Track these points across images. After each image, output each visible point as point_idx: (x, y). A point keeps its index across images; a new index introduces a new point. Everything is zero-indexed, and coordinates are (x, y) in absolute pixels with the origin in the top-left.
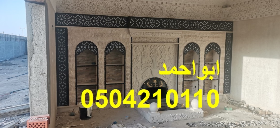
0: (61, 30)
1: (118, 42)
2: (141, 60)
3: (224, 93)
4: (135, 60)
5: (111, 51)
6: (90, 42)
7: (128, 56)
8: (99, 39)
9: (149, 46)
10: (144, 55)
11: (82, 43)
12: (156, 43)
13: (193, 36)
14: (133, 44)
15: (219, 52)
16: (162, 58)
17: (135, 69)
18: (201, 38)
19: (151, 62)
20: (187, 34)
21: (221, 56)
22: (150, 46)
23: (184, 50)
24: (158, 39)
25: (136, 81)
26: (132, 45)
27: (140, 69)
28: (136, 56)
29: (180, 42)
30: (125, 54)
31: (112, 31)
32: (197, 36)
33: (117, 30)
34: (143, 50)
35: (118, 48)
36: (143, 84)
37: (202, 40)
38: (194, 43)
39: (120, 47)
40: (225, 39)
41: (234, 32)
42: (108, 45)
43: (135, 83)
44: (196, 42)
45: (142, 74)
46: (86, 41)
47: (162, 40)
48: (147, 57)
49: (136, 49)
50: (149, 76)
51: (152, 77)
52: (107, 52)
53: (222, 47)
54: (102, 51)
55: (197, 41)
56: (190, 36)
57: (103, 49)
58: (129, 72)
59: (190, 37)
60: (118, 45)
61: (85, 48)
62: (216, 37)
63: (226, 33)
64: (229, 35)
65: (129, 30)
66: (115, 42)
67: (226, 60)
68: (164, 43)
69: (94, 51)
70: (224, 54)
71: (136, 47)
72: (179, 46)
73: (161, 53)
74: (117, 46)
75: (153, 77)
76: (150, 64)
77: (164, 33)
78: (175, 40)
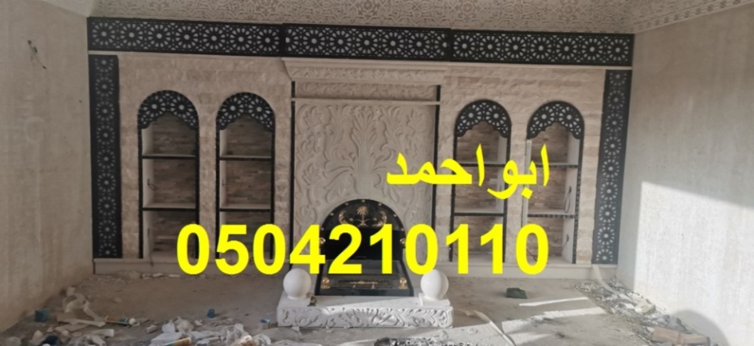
0: (104, 62)
1: (254, 96)
2: (322, 149)
3: (594, 261)
4: (307, 148)
5: (233, 120)
6: (175, 94)
7: (283, 135)
8: (201, 87)
9: (349, 109)
10: (332, 133)
11: (154, 95)
12: (367, 99)
13: (488, 81)
14: (298, 102)
15: (577, 131)
16: (387, 143)
17: (304, 171)
18: (515, 85)
19: (353, 156)
20: (467, 74)
21: (586, 145)
22: (351, 107)
23: (458, 121)
24: (374, 89)
25: (308, 206)
26: (293, 103)
27: (320, 174)
28: (309, 137)
29: (443, 97)
30: (272, 130)
31: (236, 65)
32: (503, 79)
33: (251, 63)
34: (330, 119)
35: (255, 111)
36: (327, 215)
37: (517, 94)
38: (491, 103)
39: (259, 109)
40: (601, 90)
41: (635, 68)
42: (224, 103)
43: (306, 212)
44: (496, 99)
45: (325, 188)
46: (165, 92)
47: (386, 91)
48: (341, 139)
49: (307, 116)
50: (348, 194)
51: (354, 197)
52: (223, 122)
53: (591, 116)
54: (209, 120)
55: (500, 94)
56: (477, 80)
57: (211, 112)
58: (284, 180)
59: (479, 84)
60: (253, 103)
61: (164, 109)
62: (567, 84)
63: (608, 72)
64: (618, 76)
65: (283, 62)
66: (244, 94)
67: (602, 156)
68: (394, 99)
69: (188, 118)
70: (598, 138)
71: (307, 109)
72: (441, 110)
73: (386, 129)
74: (250, 107)
75: (360, 198)
76: (351, 161)
77: (390, 71)
78: (427, 91)
